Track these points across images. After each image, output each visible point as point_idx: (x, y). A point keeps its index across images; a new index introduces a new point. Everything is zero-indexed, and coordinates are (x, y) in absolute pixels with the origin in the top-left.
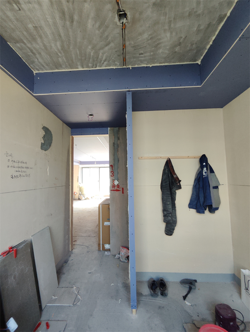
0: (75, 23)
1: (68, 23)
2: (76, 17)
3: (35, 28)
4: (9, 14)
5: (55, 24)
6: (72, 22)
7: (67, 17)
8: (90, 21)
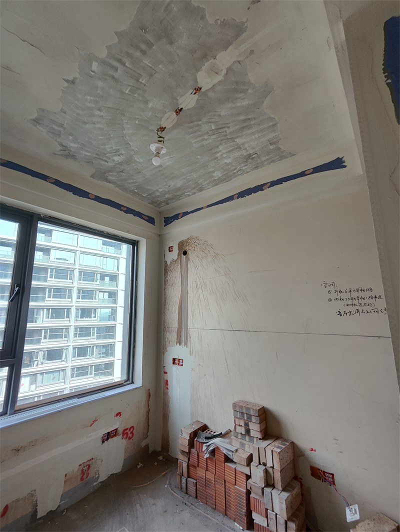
0: (250, 117)
1: (252, 122)
2: (242, 118)
3: (271, 144)
4: (264, 159)
5: (258, 132)
6: (249, 119)
7: (245, 124)
8: (239, 105)
